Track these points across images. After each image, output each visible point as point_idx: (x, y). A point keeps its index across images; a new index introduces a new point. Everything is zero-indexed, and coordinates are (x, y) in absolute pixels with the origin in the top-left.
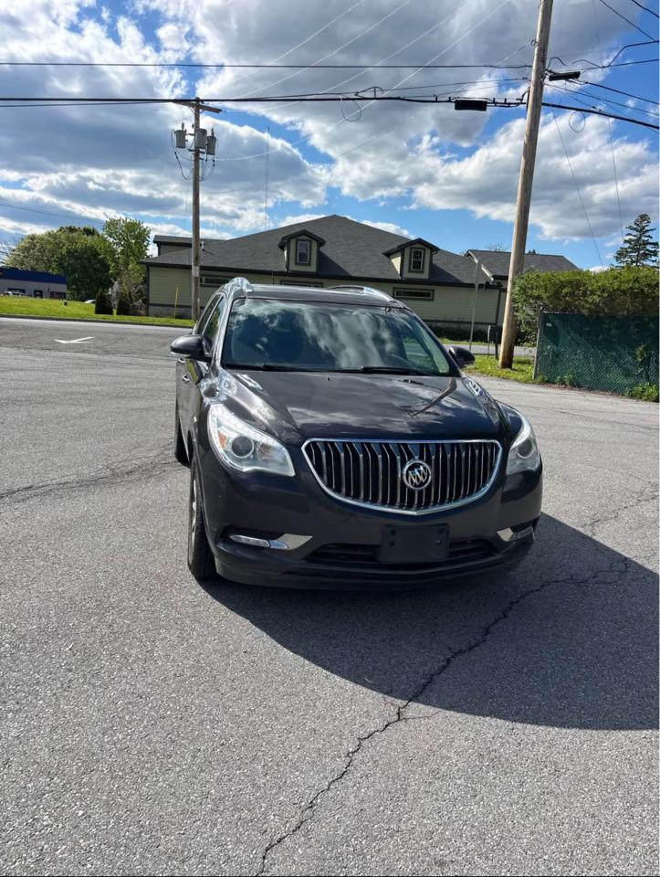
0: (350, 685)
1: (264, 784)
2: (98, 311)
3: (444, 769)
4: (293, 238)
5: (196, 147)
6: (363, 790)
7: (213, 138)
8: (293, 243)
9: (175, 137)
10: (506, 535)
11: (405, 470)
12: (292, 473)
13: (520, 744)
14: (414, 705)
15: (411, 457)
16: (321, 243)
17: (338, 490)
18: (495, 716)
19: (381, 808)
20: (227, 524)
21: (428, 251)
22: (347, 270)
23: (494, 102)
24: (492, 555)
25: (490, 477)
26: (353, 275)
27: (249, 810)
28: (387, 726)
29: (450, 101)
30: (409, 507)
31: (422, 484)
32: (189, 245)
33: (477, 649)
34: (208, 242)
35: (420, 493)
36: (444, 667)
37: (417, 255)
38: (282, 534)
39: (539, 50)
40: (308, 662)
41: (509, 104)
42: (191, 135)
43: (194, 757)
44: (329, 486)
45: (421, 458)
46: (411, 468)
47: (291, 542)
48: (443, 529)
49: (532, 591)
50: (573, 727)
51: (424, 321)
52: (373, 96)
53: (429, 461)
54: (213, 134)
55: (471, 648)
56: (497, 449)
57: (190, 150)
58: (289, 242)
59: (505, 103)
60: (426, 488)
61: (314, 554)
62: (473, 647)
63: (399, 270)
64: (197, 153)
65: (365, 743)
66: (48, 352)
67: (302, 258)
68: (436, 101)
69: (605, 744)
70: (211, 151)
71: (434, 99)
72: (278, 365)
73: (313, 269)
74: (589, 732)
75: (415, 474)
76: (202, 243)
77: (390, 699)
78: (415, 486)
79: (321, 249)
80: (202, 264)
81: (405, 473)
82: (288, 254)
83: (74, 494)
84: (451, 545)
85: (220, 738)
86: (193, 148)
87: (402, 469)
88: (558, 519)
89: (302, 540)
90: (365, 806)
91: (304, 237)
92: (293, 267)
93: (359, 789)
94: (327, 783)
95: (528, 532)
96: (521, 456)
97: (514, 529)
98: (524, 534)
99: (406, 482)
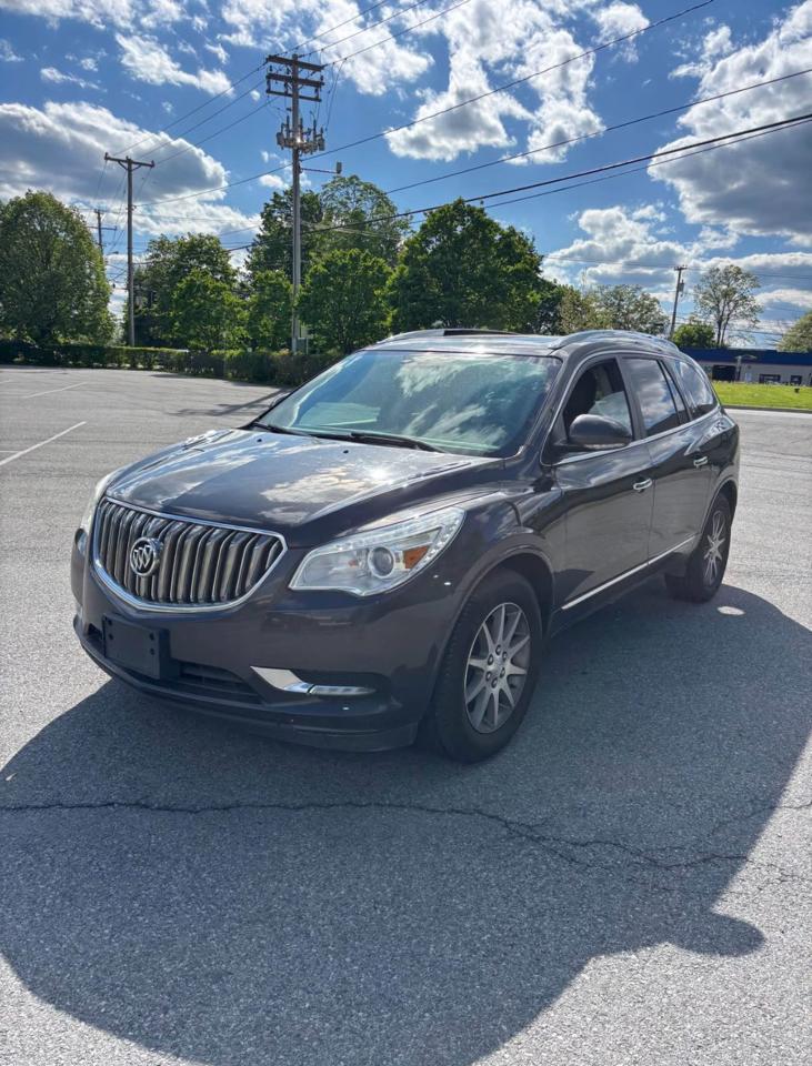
11: (134, 547)
24: (259, 703)
25: (253, 585)
56: (280, 548)
81: (132, 550)
95: (354, 691)
96: (375, 574)
97: (301, 674)
98: (340, 691)
99: (133, 567)
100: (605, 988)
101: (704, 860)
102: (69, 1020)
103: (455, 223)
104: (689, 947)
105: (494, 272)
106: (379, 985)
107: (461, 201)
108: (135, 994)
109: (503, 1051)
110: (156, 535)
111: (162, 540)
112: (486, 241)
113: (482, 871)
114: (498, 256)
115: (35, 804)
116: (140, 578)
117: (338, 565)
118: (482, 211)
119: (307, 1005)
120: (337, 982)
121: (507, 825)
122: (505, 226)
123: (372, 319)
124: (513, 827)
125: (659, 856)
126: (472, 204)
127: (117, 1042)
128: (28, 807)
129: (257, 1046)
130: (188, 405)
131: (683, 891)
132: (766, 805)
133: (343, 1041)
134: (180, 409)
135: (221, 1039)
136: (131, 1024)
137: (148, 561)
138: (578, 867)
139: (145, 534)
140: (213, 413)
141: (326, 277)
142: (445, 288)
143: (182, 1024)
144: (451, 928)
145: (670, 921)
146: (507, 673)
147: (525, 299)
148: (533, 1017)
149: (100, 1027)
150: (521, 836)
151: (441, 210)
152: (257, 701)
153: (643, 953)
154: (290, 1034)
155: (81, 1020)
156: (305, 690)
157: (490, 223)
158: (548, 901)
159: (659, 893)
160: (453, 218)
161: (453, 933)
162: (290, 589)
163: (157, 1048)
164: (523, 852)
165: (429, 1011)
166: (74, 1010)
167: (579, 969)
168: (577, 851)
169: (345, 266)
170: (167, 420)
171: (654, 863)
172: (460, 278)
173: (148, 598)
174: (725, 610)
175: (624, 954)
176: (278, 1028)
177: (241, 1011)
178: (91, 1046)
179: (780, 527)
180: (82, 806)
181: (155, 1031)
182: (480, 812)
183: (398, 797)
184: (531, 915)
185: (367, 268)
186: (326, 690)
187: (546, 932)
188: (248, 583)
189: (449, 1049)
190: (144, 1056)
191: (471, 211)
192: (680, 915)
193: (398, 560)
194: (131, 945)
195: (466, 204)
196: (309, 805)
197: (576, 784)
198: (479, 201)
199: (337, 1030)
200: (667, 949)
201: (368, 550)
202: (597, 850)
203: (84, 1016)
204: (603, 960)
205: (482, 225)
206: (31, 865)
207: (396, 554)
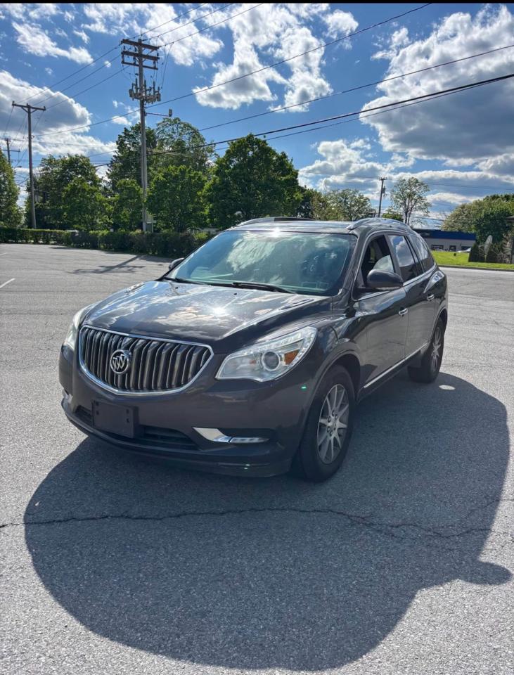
2: (471, 260)
11: (112, 356)
12: (74, 349)
24: (197, 450)
35: (123, 376)
46: (115, 356)
56: (209, 354)
77: (20, 517)
81: (111, 358)
84: (139, 427)
95: (256, 440)
96: (265, 368)
97: (225, 431)
98: (247, 440)
99: (112, 368)
100: (430, 606)
101: (467, 532)
102: (121, 646)
103: (248, 149)
104: (471, 581)
105: (273, 181)
106: (300, 613)
107: (251, 136)
108: (156, 627)
109: (382, 645)
110: (127, 348)
111: (132, 351)
112: (268, 161)
113: (342, 545)
114: (275, 171)
115: (58, 519)
116: (117, 375)
117: (242, 363)
118: (265, 142)
119: (261, 627)
120: (275, 612)
121: (349, 517)
122: (279, 152)
123: (195, 210)
124: (353, 518)
125: (441, 531)
126: (258, 137)
127: (154, 657)
128: (54, 521)
129: (239, 652)
130: (79, 267)
131: (460, 550)
132: (495, 499)
133: (288, 646)
134: (74, 269)
135: (216, 650)
136: (160, 646)
137: (123, 364)
138: (396, 539)
139: (120, 347)
140: (96, 271)
141: (165, 183)
142: (243, 191)
143: (191, 643)
144: (333, 578)
145: (457, 567)
146: (337, 427)
147: (292, 198)
148: (394, 625)
149: (142, 649)
150: (359, 523)
151: (239, 141)
152: (195, 448)
153: (447, 586)
154: (256, 644)
155: (128, 645)
156: (227, 441)
157: (270, 150)
158: (385, 560)
159: (446, 552)
160: (246, 147)
161: (335, 581)
162: (216, 379)
163: (180, 659)
164: (363, 533)
165: (333, 625)
166: (122, 640)
167: (413, 597)
168: (394, 530)
169: (176, 176)
170: (68, 276)
171: (440, 535)
172: (252, 185)
173: (123, 388)
174: (444, 387)
175: (435, 587)
176: (248, 641)
177: (224, 633)
178: (139, 660)
179: (463, 337)
180: (88, 519)
181: (175, 648)
182: (331, 511)
183: (280, 504)
184: (377, 568)
185: (191, 178)
186: (239, 440)
187: (388, 577)
188: (190, 376)
189: (351, 646)
190: (173, 663)
191: (258, 142)
192: (462, 563)
193: (281, 360)
194: (146, 599)
195: (255, 137)
196: (229, 511)
197: (384, 491)
198: (263, 136)
199: (283, 640)
200: (459, 583)
201: (261, 354)
202: (405, 529)
203: (129, 643)
204: (425, 591)
205: (265, 151)
206: (68, 556)
207: (280, 356)
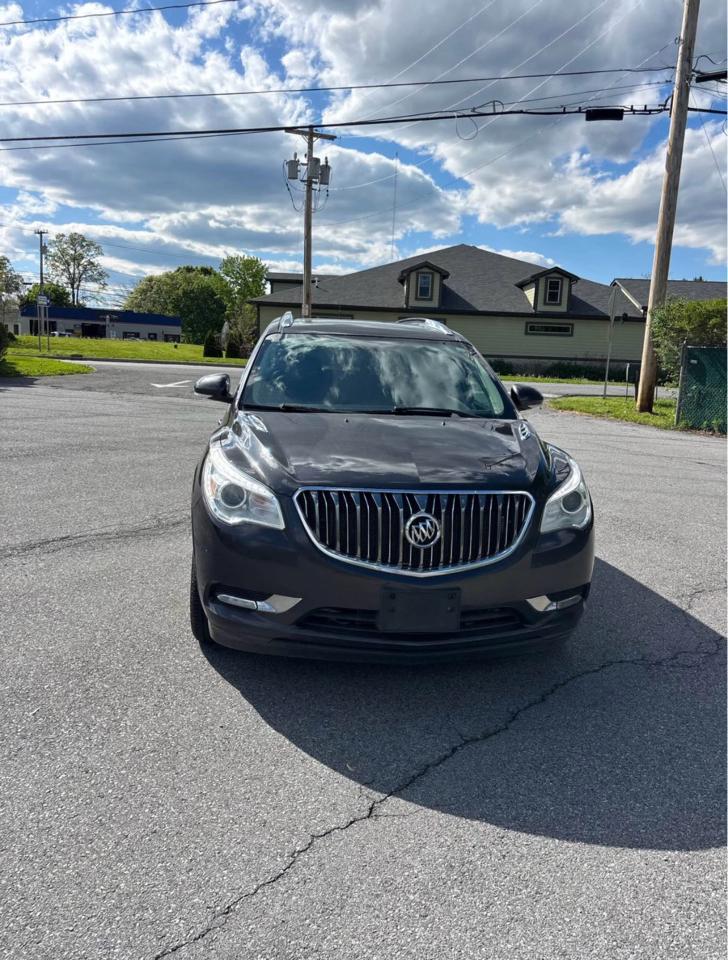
0: (327, 770)
1: (183, 882)
2: (207, 354)
3: (399, 880)
4: (412, 271)
5: (309, 178)
6: (294, 898)
7: (327, 167)
8: (413, 276)
9: (287, 168)
10: (541, 604)
11: (409, 524)
12: (282, 526)
13: (504, 856)
14: (392, 800)
15: (416, 509)
16: (444, 275)
17: (331, 547)
18: (487, 821)
19: (308, 921)
20: (214, 582)
21: (566, 282)
22: (474, 304)
23: (632, 110)
24: (524, 628)
25: (518, 534)
26: (480, 309)
27: (155, 910)
28: (352, 823)
29: (580, 111)
30: (415, 567)
31: (428, 541)
32: (300, 282)
33: (494, 737)
34: (322, 278)
35: (427, 551)
36: (446, 757)
37: (554, 286)
38: (270, 595)
39: (684, 49)
40: (288, 742)
41: (650, 111)
42: (303, 164)
43: (117, 844)
44: (322, 540)
45: (428, 511)
46: (416, 522)
47: (280, 604)
48: (454, 594)
49: (587, 672)
50: (578, 840)
51: (484, 356)
52: (492, 111)
53: (437, 516)
54: (327, 162)
55: (486, 736)
56: (529, 502)
57: (302, 181)
58: (409, 275)
59: (645, 110)
60: (435, 546)
61: (306, 619)
62: (490, 735)
63: (532, 303)
64: (309, 183)
65: (317, 842)
66: (140, 396)
67: (424, 292)
68: (564, 113)
69: (613, 865)
70: (324, 181)
71: (562, 110)
72: (300, 405)
73: (435, 304)
74: (597, 848)
75: (421, 529)
76: (316, 279)
77: (366, 791)
78: (420, 543)
79: (445, 282)
80: (314, 301)
81: (407, 528)
82: (408, 289)
83: (108, 546)
84: (464, 614)
85: (155, 824)
86: (305, 178)
87: (405, 523)
88: (650, 587)
89: (290, 602)
90: (289, 917)
91: (426, 270)
92: (413, 303)
93: (290, 897)
94: (255, 887)
96: (566, 511)
98: (571, 602)
99: (409, 539)
116: (416, 551)
121: (633, 662)
156: (555, 607)
162: (541, 533)
173: (428, 567)
182: (612, 662)
188: (515, 532)
193: (584, 498)
207: (583, 494)
